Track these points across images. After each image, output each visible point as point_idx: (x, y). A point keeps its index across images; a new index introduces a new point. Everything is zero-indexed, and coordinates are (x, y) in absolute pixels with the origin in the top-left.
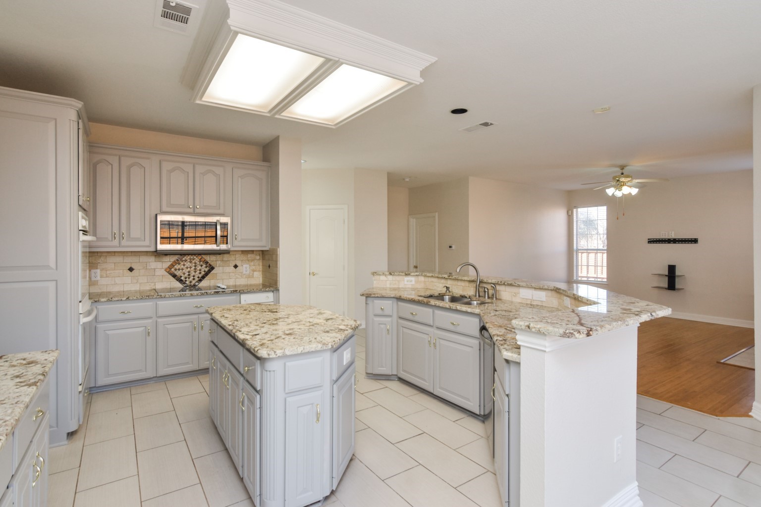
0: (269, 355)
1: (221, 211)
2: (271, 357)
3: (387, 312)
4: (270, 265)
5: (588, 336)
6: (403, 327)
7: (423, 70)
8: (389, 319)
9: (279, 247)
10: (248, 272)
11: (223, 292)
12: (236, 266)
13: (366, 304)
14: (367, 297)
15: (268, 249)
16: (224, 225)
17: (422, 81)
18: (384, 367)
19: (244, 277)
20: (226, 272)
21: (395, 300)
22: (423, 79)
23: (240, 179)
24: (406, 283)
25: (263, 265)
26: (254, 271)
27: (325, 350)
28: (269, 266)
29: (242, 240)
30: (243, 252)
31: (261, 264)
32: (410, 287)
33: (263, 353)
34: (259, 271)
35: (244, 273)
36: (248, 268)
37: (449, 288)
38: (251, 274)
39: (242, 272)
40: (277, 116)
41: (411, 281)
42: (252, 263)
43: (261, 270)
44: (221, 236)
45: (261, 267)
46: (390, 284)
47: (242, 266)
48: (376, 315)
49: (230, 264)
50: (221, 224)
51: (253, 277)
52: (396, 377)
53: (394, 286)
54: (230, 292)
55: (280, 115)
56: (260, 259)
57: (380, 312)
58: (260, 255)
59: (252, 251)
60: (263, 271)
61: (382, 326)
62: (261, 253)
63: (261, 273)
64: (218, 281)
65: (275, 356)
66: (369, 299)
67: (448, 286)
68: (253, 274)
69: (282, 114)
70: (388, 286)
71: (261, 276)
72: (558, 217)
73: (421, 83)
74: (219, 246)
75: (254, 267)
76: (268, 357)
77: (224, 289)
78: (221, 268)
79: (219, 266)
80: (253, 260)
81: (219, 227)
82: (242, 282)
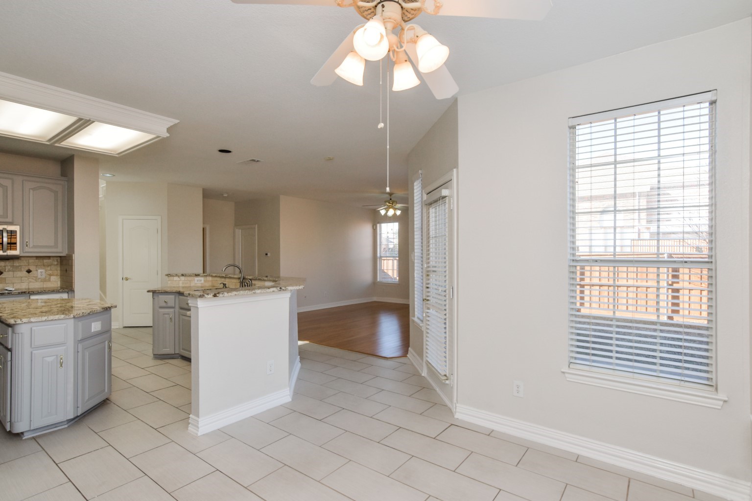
0: (15, 322)
1: (9, 220)
2: (17, 323)
3: (171, 304)
4: (68, 270)
5: (214, 296)
6: (182, 315)
7: (169, 127)
8: (172, 310)
9: (74, 253)
10: (43, 277)
11: (9, 293)
12: (29, 271)
13: (153, 298)
14: (153, 293)
15: (65, 255)
16: (12, 234)
17: (168, 135)
18: (167, 348)
19: (40, 280)
20: (17, 276)
21: (177, 295)
22: (169, 134)
23: (31, 191)
24: (196, 282)
25: (61, 270)
26: (50, 275)
27: (68, 318)
28: (66, 270)
29: (34, 247)
30: (37, 257)
31: (59, 269)
32: (200, 285)
33: (12, 321)
34: (57, 275)
35: (39, 276)
36: (44, 273)
37: (226, 284)
38: (47, 278)
39: (36, 277)
40: (56, 145)
41: (201, 281)
42: (49, 268)
43: (59, 274)
44: (8, 243)
45: (59, 272)
46: (183, 283)
47: (37, 270)
48: (161, 307)
49: (22, 269)
50: (7, 231)
51: (49, 280)
52: (178, 355)
53: (186, 285)
54: (17, 293)
55: (59, 144)
56: (57, 264)
57: (164, 305)
58: (57, 261)
59: (49, 257)
60: (61, 275)
61: (166, 316)
62: (59, 259)
63: (59, 277)
64: (8, 285)
65: (21, 322)
66: (155, 294)
67: (224, 283)
68: (50, 278)
69: (62, 143)
70: (181, 285)
71: (59, 280)
72: (366, 230)
73: (167, 137)
74: (5, 252)
75: (51, 272)
76: (14, 323)
77: (11, 291)
78: (11, 273)
79: (9, 271)
80: (50, 265)
81: (5, 235)
82: (36, 285)
